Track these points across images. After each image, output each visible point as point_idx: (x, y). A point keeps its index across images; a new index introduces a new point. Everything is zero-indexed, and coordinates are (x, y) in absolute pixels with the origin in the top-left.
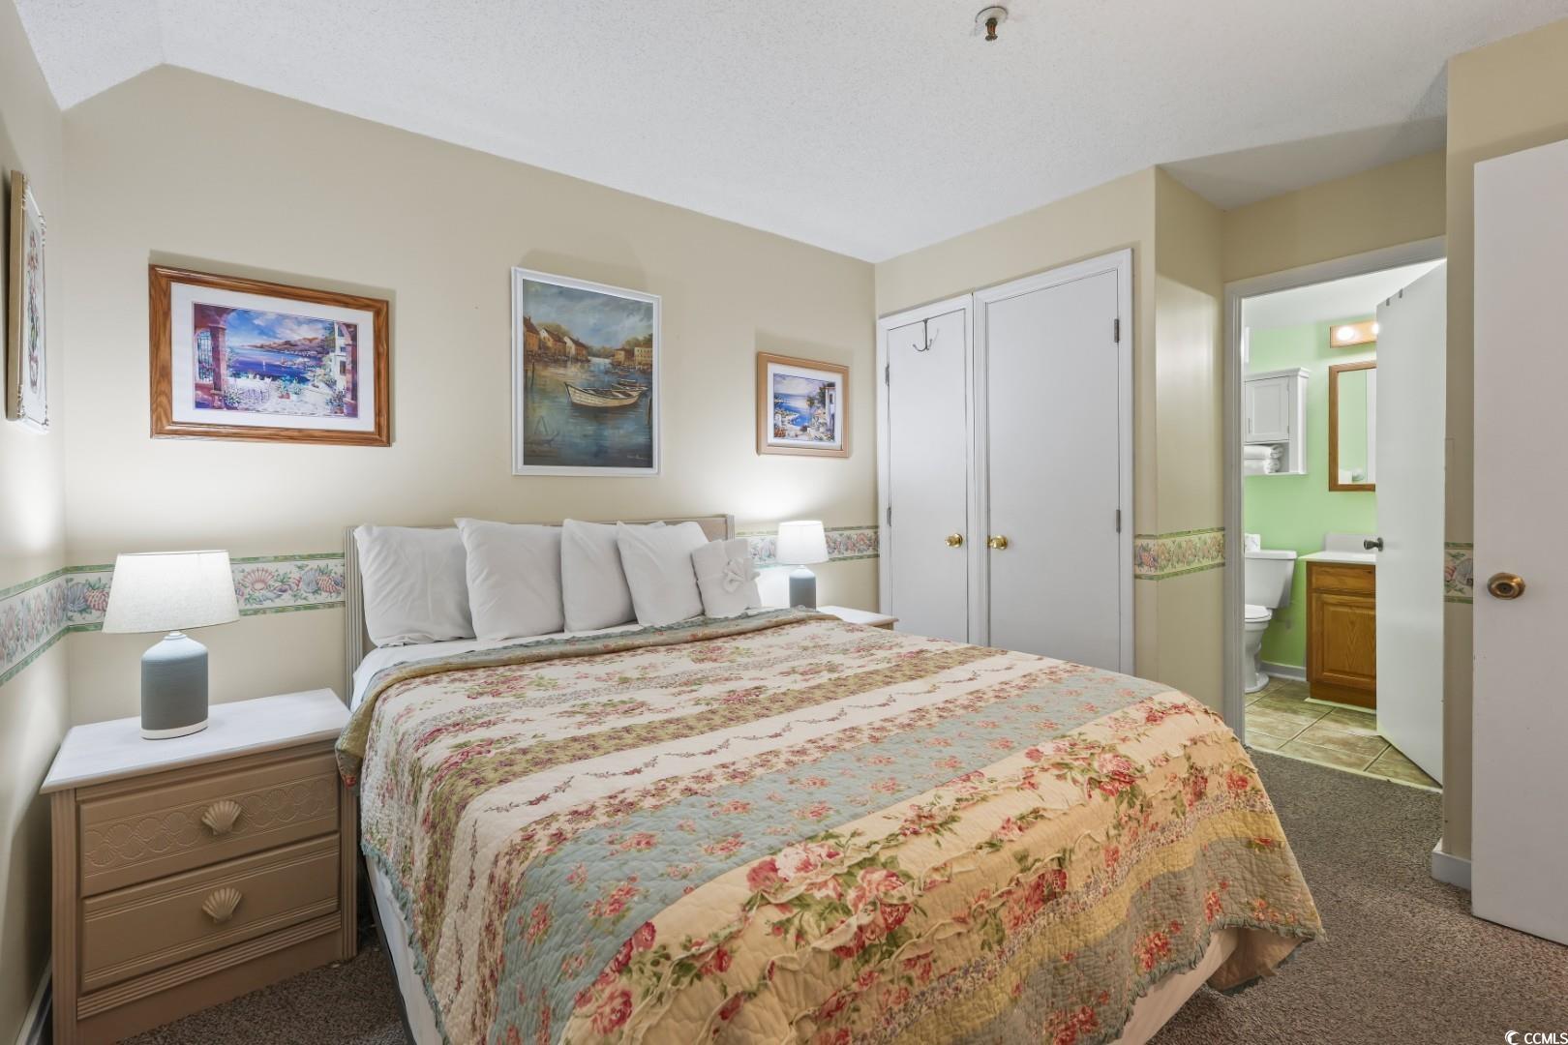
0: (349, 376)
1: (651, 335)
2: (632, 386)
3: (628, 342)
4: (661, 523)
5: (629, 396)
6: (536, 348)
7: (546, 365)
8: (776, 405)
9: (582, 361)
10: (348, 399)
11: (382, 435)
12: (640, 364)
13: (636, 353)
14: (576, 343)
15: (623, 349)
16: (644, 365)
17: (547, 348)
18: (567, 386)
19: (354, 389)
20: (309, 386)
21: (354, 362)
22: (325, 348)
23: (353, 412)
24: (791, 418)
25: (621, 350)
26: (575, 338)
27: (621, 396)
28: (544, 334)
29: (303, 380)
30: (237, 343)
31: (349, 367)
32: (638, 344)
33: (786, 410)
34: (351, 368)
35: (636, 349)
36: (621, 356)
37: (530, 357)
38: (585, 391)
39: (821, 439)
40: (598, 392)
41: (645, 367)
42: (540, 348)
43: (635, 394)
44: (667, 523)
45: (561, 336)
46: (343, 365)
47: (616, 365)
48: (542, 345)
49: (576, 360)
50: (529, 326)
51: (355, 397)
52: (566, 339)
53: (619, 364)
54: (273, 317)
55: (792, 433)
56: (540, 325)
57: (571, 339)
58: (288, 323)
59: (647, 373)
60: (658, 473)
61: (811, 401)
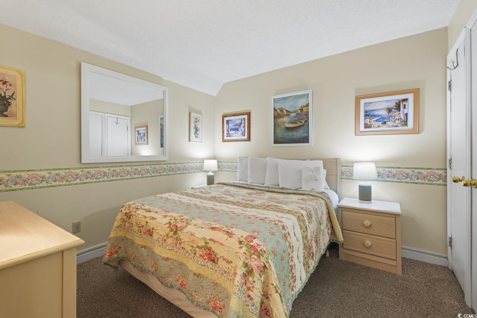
0: (244, 128)
1: (309, 103)
2: (302, 119)
3: (301, 107)
4: (309, 160)
5: (301, 122)
6: (276, 115)
7: (279, 118)
8: (365, 116)
9: (288, 115)
10: (244, 133)
11: (249, 139)
12: (305, 112)
13: (304, 109)
14: (287, 111)
15: (300, 109)
16: (306, 112)
17: (279, 114)
18: (284, 123)
19: (245, 131)
20: (239, 131)
21: (245, 126)
22: (241, 124)
23: (244, 135)
24: (375, 119)
25: (299, 110)
26: (286, 110)
27: (299, 123)
28: (278, 111)
29: (238, 130)
30: (231, 125)
31: (244, 126)
32: (304, 106)
33: (372, 116)
34: (244, 127)
35: (304, 108)
36: (299, 111)
37: (275, 117)
38: (289, 123)
39: (397, 126)
40: (292, 123)
41: (307, 113)
42: (277, 114)
43: (303, 121)
44: (311, 160)
45: (282, 110)
46: (243, 126)
47: (297, 114)
48: (278, 114)
49: (286, 115)
50: (275, 110)
51: (245, 132)
52: (284, 111)
53: (298, 113)
54: (234, 120)
55: (376, 126)
56: (277, 109)
57: (285, 110)
58: (237, 120)
59: (307, 114)
60: (311, 145)
61: (389, 110)
